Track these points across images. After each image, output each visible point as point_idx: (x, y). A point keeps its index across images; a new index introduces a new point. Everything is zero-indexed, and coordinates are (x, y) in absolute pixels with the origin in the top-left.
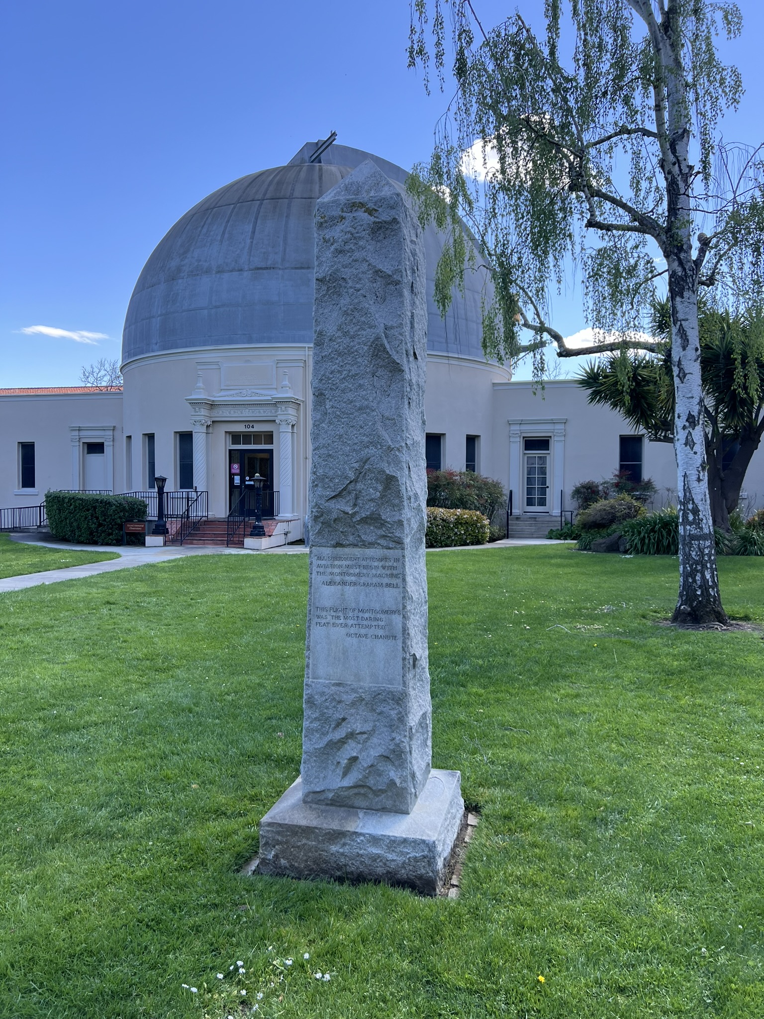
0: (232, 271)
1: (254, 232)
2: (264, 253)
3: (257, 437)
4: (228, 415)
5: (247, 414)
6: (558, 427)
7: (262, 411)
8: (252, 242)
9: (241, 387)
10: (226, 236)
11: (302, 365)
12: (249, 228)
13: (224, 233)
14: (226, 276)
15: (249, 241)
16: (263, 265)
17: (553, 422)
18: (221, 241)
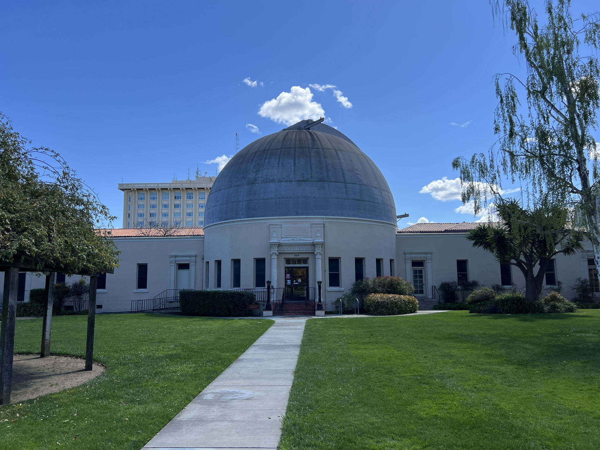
0: (286, 182)
1: (295, 164)
2: (302, 174)
3: (299, 261)
4: (287, 250)
5: (297, 250)
6: (428, 255)
7: (304, 248)
8: (295, 168)
9: (294, 236)
10: (280, 165)
11: (323, 226)
12: (292, 161)
13: (279, 163)
14: (283, 184)
15: (293, 168)
16: (302, 179)
17: (426, 253)
18: (278, 167)
